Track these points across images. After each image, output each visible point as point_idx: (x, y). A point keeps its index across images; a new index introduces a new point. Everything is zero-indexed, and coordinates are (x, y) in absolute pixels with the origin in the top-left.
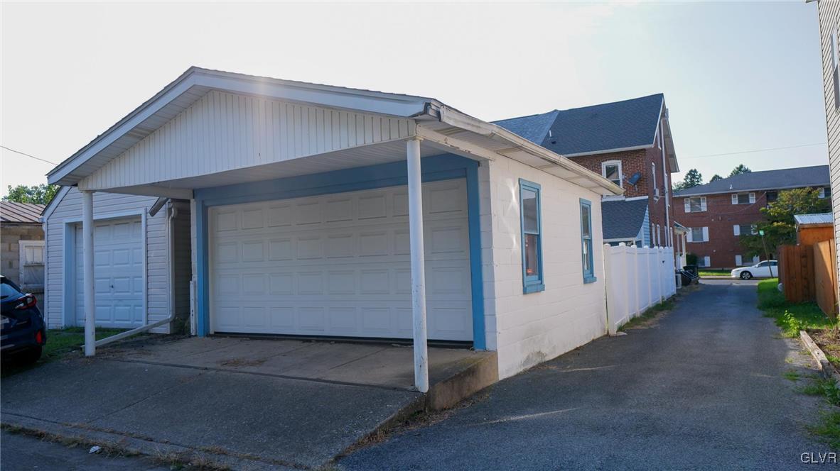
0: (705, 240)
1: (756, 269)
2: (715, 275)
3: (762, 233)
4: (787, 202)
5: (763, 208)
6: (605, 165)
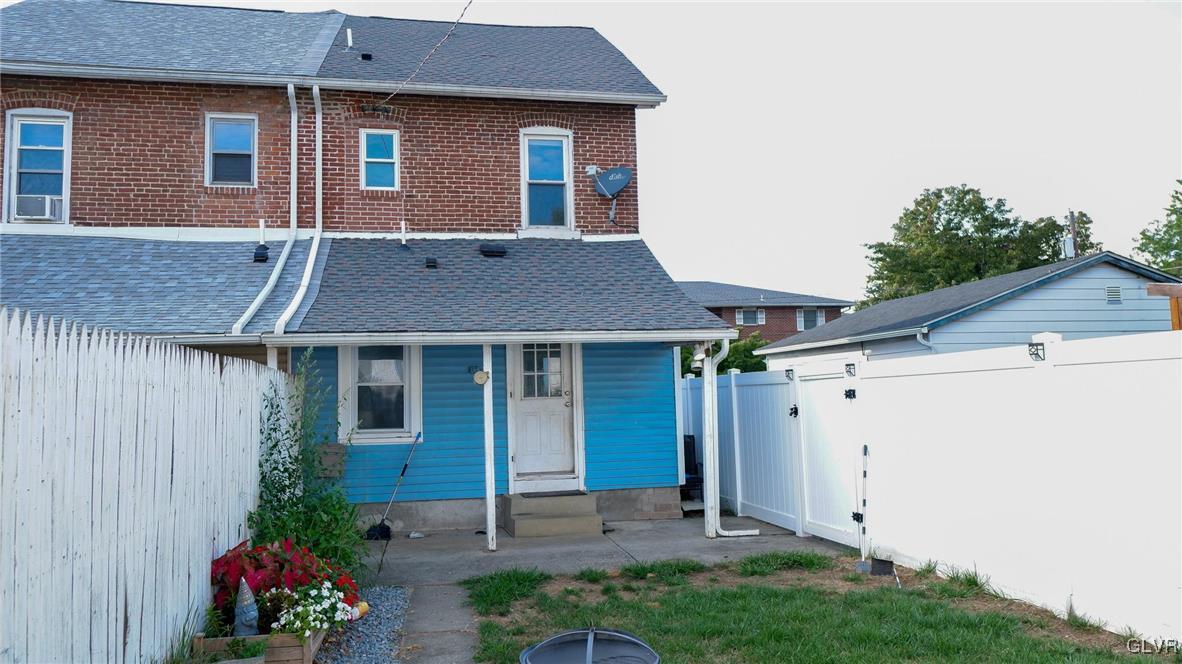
6: (530, 136)
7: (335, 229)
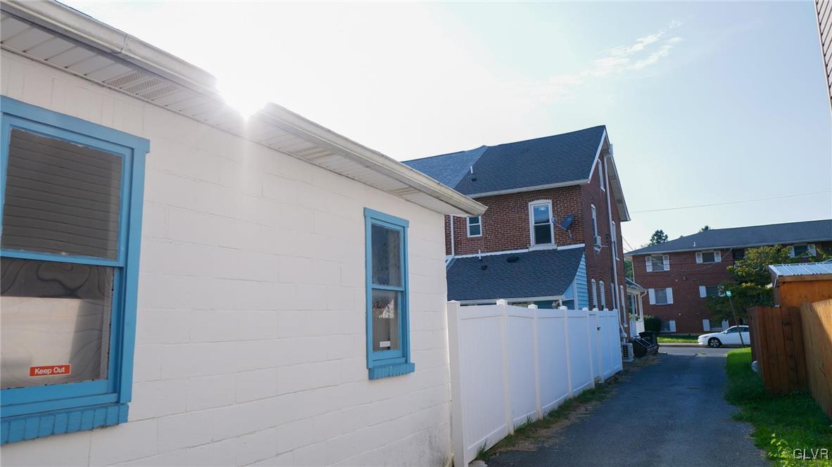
0: (669, 303)
1: (724, 336)
2: (680, 342)
3: (729, 293)
4: (755, 261)
5: (730, 267)
6: (532, 205)
7: (459, 254)
